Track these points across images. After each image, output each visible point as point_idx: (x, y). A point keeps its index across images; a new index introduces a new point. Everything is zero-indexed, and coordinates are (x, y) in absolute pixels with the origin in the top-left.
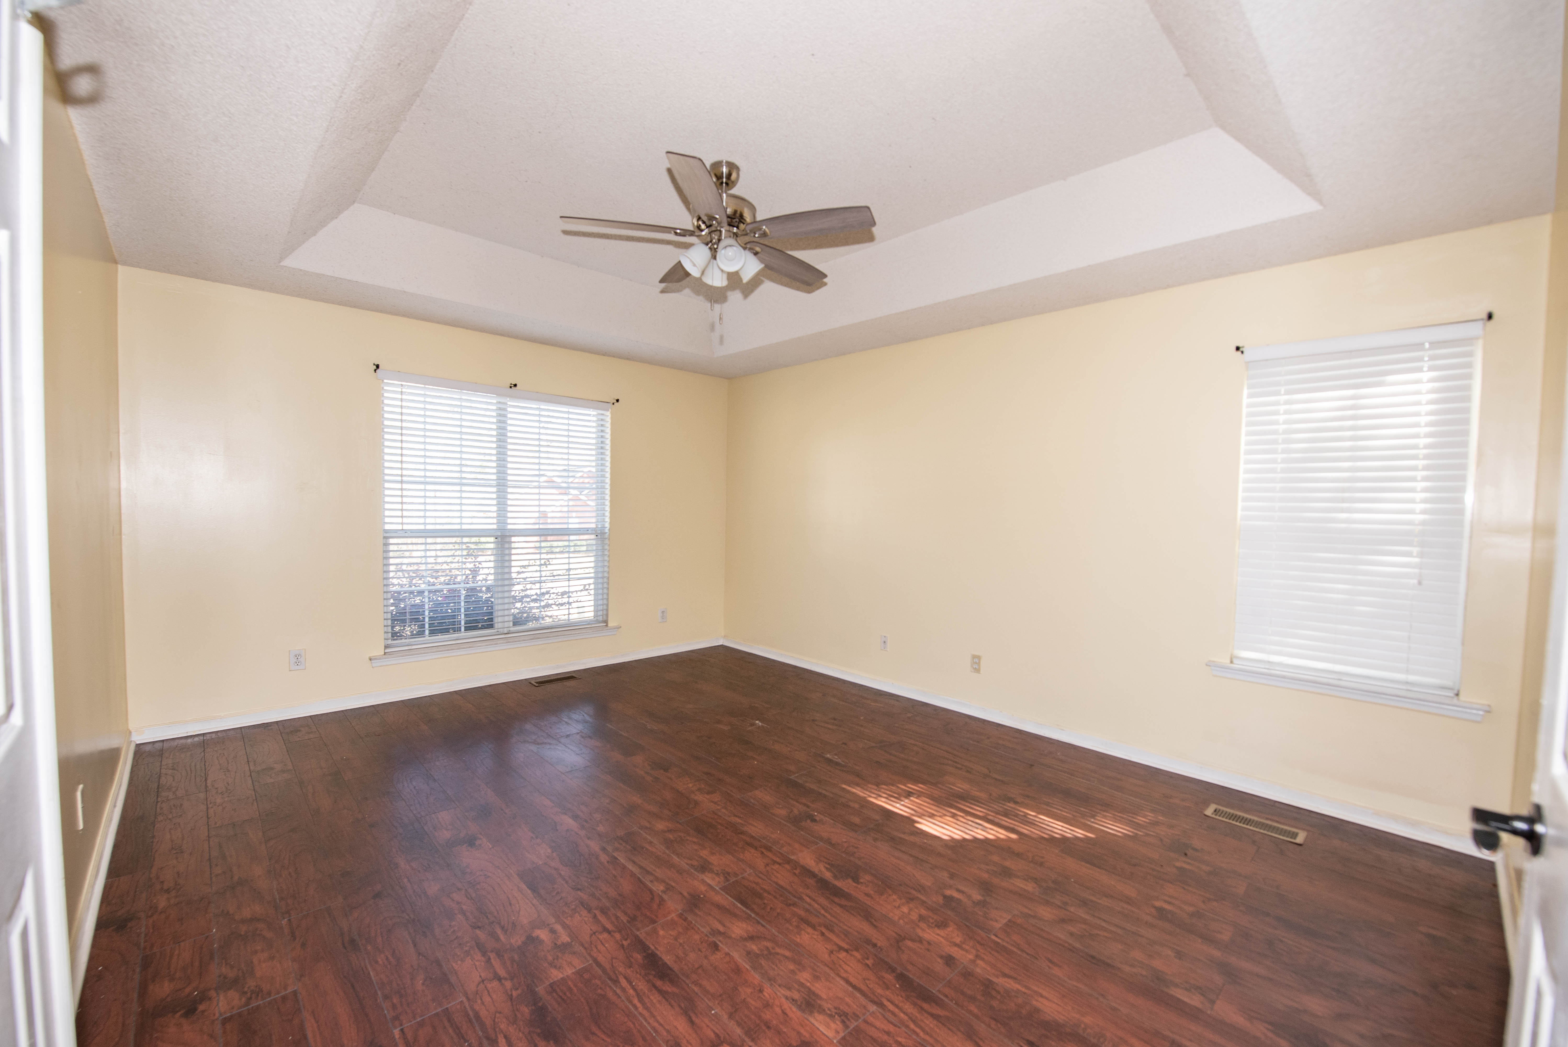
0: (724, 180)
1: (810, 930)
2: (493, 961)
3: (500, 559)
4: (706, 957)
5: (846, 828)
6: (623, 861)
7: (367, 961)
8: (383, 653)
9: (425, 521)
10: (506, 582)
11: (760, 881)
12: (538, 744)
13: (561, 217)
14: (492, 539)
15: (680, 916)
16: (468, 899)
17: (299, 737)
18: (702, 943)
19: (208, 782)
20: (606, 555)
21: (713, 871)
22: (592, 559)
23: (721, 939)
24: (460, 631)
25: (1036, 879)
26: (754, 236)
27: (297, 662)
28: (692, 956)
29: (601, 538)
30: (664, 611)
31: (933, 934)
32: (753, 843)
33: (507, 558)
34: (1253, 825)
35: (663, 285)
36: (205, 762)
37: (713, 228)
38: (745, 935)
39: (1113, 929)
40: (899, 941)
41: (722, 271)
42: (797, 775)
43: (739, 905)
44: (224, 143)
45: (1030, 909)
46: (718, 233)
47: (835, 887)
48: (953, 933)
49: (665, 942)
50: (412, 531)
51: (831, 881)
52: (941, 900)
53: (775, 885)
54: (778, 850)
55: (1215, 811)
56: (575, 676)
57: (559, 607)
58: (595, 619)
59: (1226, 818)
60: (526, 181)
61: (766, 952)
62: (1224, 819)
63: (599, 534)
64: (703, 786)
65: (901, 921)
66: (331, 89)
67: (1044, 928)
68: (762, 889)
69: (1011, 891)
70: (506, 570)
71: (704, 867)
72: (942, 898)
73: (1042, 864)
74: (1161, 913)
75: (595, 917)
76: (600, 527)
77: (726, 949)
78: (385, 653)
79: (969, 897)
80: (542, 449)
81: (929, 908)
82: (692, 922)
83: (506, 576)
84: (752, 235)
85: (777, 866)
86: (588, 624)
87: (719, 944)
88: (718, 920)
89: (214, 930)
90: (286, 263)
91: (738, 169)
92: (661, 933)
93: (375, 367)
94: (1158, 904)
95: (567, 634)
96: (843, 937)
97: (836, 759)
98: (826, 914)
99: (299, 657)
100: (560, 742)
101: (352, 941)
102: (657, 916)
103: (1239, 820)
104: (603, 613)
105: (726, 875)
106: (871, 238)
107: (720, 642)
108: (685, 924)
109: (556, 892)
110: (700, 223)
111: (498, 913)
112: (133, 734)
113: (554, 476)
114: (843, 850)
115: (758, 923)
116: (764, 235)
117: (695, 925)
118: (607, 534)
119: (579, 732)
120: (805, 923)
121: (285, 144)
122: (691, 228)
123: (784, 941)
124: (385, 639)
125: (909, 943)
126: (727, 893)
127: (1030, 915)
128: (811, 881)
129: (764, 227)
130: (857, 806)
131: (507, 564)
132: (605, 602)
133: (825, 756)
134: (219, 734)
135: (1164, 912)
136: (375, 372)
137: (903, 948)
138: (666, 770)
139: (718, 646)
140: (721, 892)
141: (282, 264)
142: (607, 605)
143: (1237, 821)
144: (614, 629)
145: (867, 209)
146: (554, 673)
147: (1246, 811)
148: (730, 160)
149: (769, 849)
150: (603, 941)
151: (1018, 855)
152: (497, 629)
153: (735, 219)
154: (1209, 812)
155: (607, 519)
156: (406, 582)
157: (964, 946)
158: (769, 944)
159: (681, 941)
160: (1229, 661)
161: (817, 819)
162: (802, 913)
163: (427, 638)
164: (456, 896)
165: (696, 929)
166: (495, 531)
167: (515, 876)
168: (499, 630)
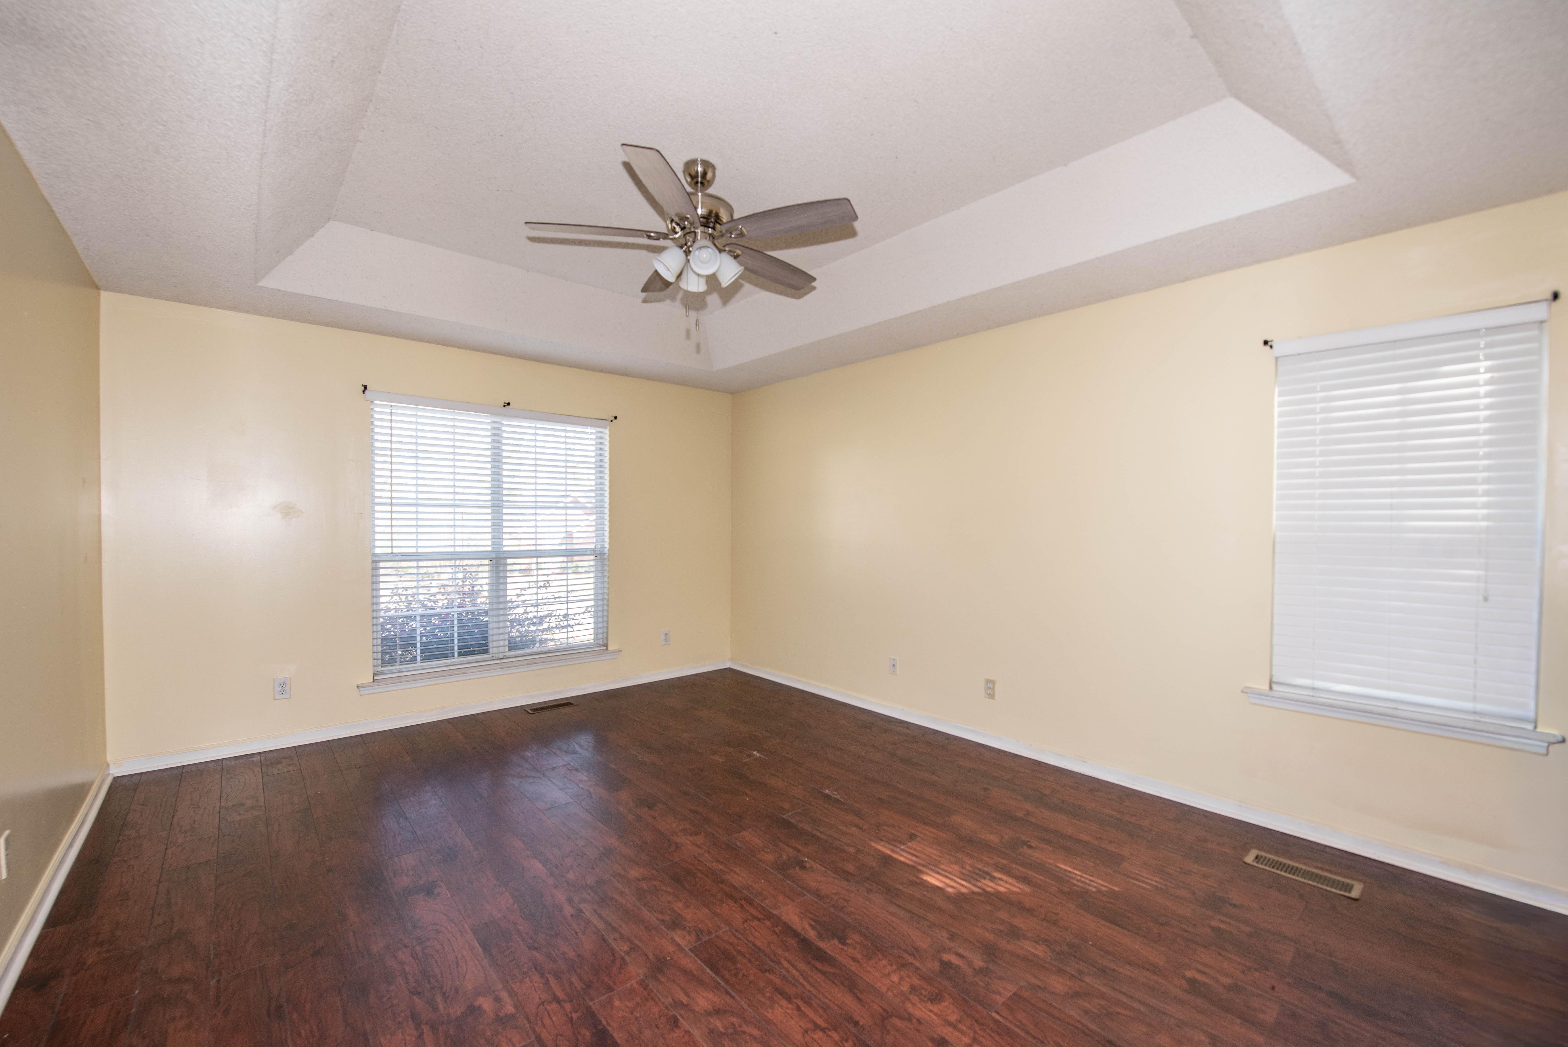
0: (699, 180)
1: (784, 1003)
2: (425, 1036)
3: (495, 582)
4: (662, 1036)
5: (837, 877)
6: (588, 914)
7: (289, 1033)
8: (372, 681)
9: (417, 544)
10: (502, 606)
11: (735, 941)
12: (522, 777)
13: (526, 223)
14: (487, 562)
15: (641, 983)
16: (414, 958)
17: (278, 770)
18: (661, 1017)
19: (175, 819)
20: (606, 576)
21: (685, 928)
22: (592, 580)
23: (682, 1012)
24: (454, 656)
25: (1048, 941)
26: (731, 237)
27: (282, 691)
28: (647, 1034)
29: (600, 559)
30: (667, 634)
31: (924, 1010)
32: (734, 895)
33: (502, 581)
34: (1300, 875)
35: (644, 294)
36: (177, 797)
37: (687, 230)
38: (711, 1008)
39: (1136, 1005)
40: (884, 1018)
41: (698, 275)
42: (790, 814)
43: (708, 970)
44: (166, 154)
45: (1039, 980)
46: (693, 235)
47: (819, 949)
48: (948, 1009)
49: (620, 1015)
50: (403, 554)
51: (814, 942)
52: (937, 966)
53: (751, 946)
54: (760, 903)
55: (1257, 857)
56: (573, 703)
57: (560, 631)
58: (595, 642)
59: (1269, 866)
60: (498, 190)
61: (731, 1031)
62: (1267, 868)
63: (598, 554)
64: (688, 826)
65: (890, 993)
66: (256, 88)
67: (1055, 1004)
68: (736, 950)
69: (1018, 956)
70: (501, 593)
71: (676, 923)
72: (939, 964)
73: (1055, 923)
74: (1193, 986)
75: (547, 982)
76: (599, 547)
77: (687, 1026)
78: (374, 680)
79: (970, 963)
80: (569, 470)
81: (924, 978)
82: (652, 991)
83: (501, 600)
84: (729, 235)
85: (756, 922)
86: (588, 648)
87: (680, 1018)
88: (682, 988)
89: (137, 992)
90: (265, 283)
91: (713, 167)
92: (617, 1004)
93: (363, 388)
94: (1189, 974)
95: (564, 658)
96: (821, 1011)
97: (835, 795)
98: (805, 983)
99: (284, 686)
100: (544, 775)
101: (279, 1007)
102: (615, 983)
103: (1284, 869)
104: (603, 636)
105: (699, 932)
106: (853, 234)
107: (727, 666)
108: (645, 993)
109: (509, 951)
110: (674, 224)
111: (442, 976)
112: (112, 766)
113: (579, 497)
114: (833, 903)
115: (727, 993)
116: (742, 234)
117: (656, 995)
118: (607, 554)
119: (565, 764)
120: (780, 994)
121: (227, 153)
122: (665, 231)
123: (754, 1016)
124: (374, 666)
125: (897, 1022)
126: (696, 955)
127: (1038, 986)
128: (792, 942)
129: (740, 227)
130: (852, 850)
131: (502, 587)
132: (605, 625)
133: (824, 791)
134: (199, 766)
135: (1197, 985)
136: (364, 393)
137: (889, 1028)
138: (650, 807)
139: (724, 669)
140: (691, 953)
141: (260, 284)
142: (607, 628)
143: (1281, 870)
144: (615, 652)
145: (846, 201)
146: (551, 699)
147: (1292, 859)
148: (705, 158)
149: (750, 902)
150: (551, 1012)
151: (1029, 911)
152: (492, 654)
153: (711, 220)
154: (1249, 859)
155: (607, 540)
156: (403, 606)
157: (960, 1026)
158: (735, 1020)
159: (638, 1015)
160: (1267, 688)
161: (808, 865)
162: (778, 981)
163: (419, 664)
164: (401, 955)
165: (657, 999)
166: (489, 553)
167: (469, 931)
168: (494, 655)
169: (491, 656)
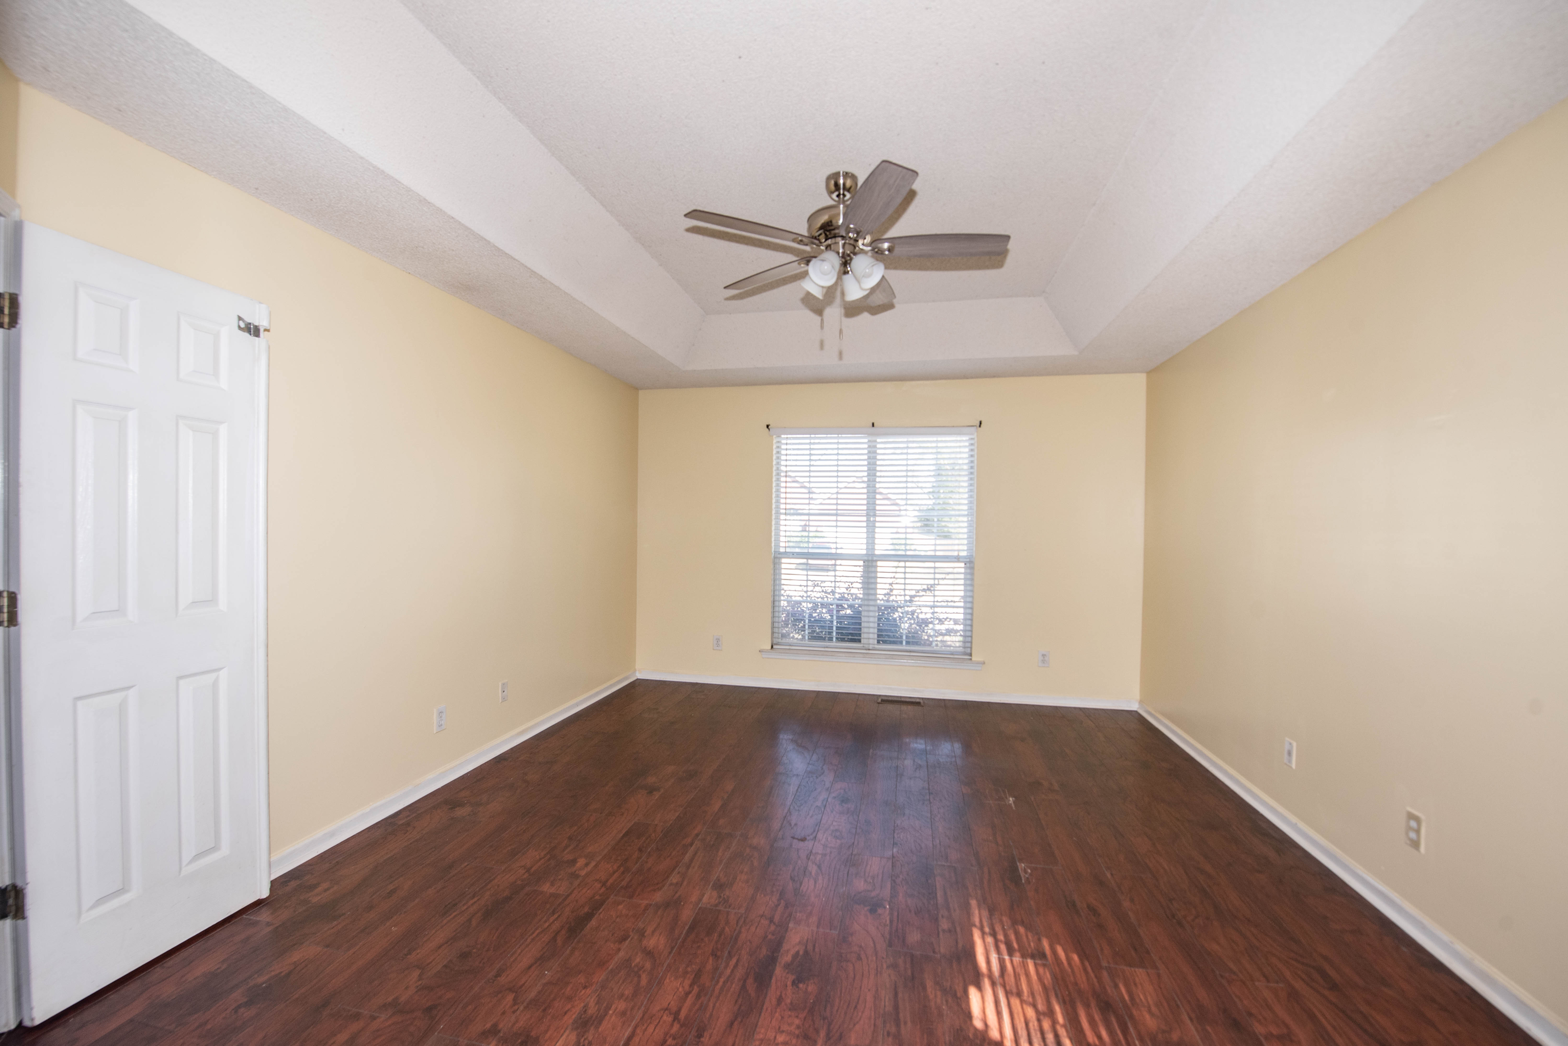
1: (689, 982)
3: (867, 581)
4: (608, 941)
8: (771, 649)
9: (807, 545)
10: (872, 603)
14: (861, 563)
18: (624, 931)
20: (972, 584)
21: (722, 893)
22: (961, 587)
23: (636, 938)
24: (833, 640)
27: (717, 644)
29: (971, 567)
30: (1045, 655)
33: (872, 580)
38: (652, 948)
43: (687, 928)
49: (612, 914)
51: (779, 965)
53: (736, 934)
56: (924, 704)
58: (962, 649)
61: (636, 970)
63: (969, 562)
68: (724, 929)
70: (872, 592)
76: (970, 555)
77: (625, 947)
82: (645, 915)
83: (872, 597)
86: (952, 654)
87: (629, 940)
88: (659, 925)
92: (621, 907)
93: (767, 427)
96: (697, 1008)
99: (719, 641)
102: (639, 896)
104: (970, 645)
105: (724, 902)
107: (1133, 708)
108: (640, 913)
112: (637, 672)
115: (674, 947)
117: (643, 918)
120: (697, 975)
123: (661, 974)
126: (698, 914)
128: (765, 952)
131: (872, 586)
136: (768, 431)
140: (698, 910)
144: (979, 663)
152: (863, 644)
158: (649, 967)
159: (618, 921)
162: (710, 967)
165: (639, 921)
166: (863, 556)
167: (633, 824)
168: (865, 645)
169: (862, 645)
